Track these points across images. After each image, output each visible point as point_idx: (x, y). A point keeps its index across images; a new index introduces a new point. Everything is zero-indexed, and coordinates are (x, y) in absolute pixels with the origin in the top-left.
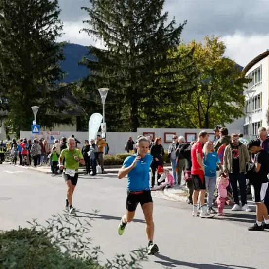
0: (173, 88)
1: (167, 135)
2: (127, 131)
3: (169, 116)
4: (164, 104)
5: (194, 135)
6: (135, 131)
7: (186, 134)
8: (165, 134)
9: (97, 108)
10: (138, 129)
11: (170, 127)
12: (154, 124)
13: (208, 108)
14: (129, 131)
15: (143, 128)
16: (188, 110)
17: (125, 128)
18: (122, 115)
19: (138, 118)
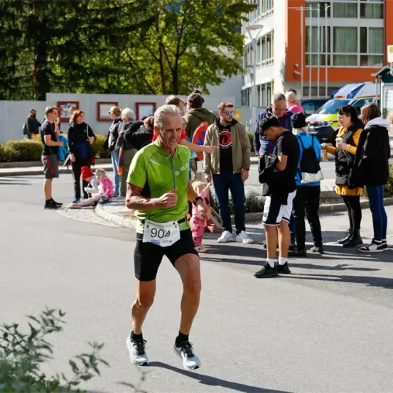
0: (114, 20)
1: (102, 107)
2: (27, 99)
3: (105, 71)
4: (96, 48)
6: (43, 98)
7: (137, 105)
8: (99, 104)
10: (48, 95)
11: (107, 92)
12: (78, 86)
13: (178, 56)
14: (32, 98)
15: (58, 92)
16: (141, 60)
17: (23, 94)
18: (17, 69)
19: (47, 74)
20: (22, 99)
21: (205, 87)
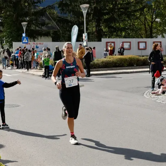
1: (124, 44)
2: (92, 41)
4: (121, 20)
5: (144, 44)
6: (100, 41)
7: (139, 43)
8: (123, 43)
10: (102, 39)
11: (125, 37)
12: (112, 35)
13: (152, 23)
14: (95, 41)
15: (105, 38)
16: (136, 25)
17: (91, 39)
18: (88, 29)
19: (101, 31)
20: (91, 41)
21: (163, 35)
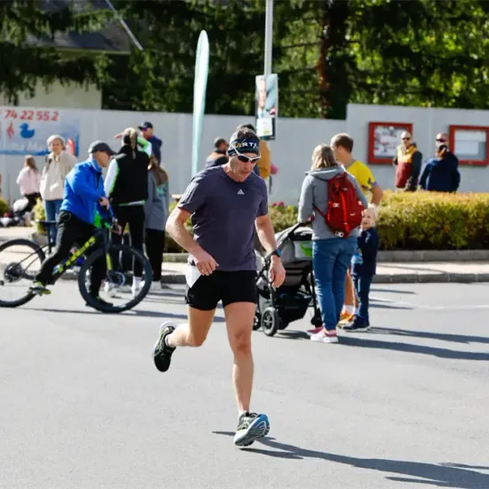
1: (459, 135)
2: (302, 114)
4: (448, 15)
6: (338, 113)
8: (453, 129)
9: (193, 22)
10: (351, 108)
12: (401, 90)
14: (313, 115)
15: (363, 103)
17: (295, 105)
18: (285, 55)
19: (347, 66)
20: (292, 116)
